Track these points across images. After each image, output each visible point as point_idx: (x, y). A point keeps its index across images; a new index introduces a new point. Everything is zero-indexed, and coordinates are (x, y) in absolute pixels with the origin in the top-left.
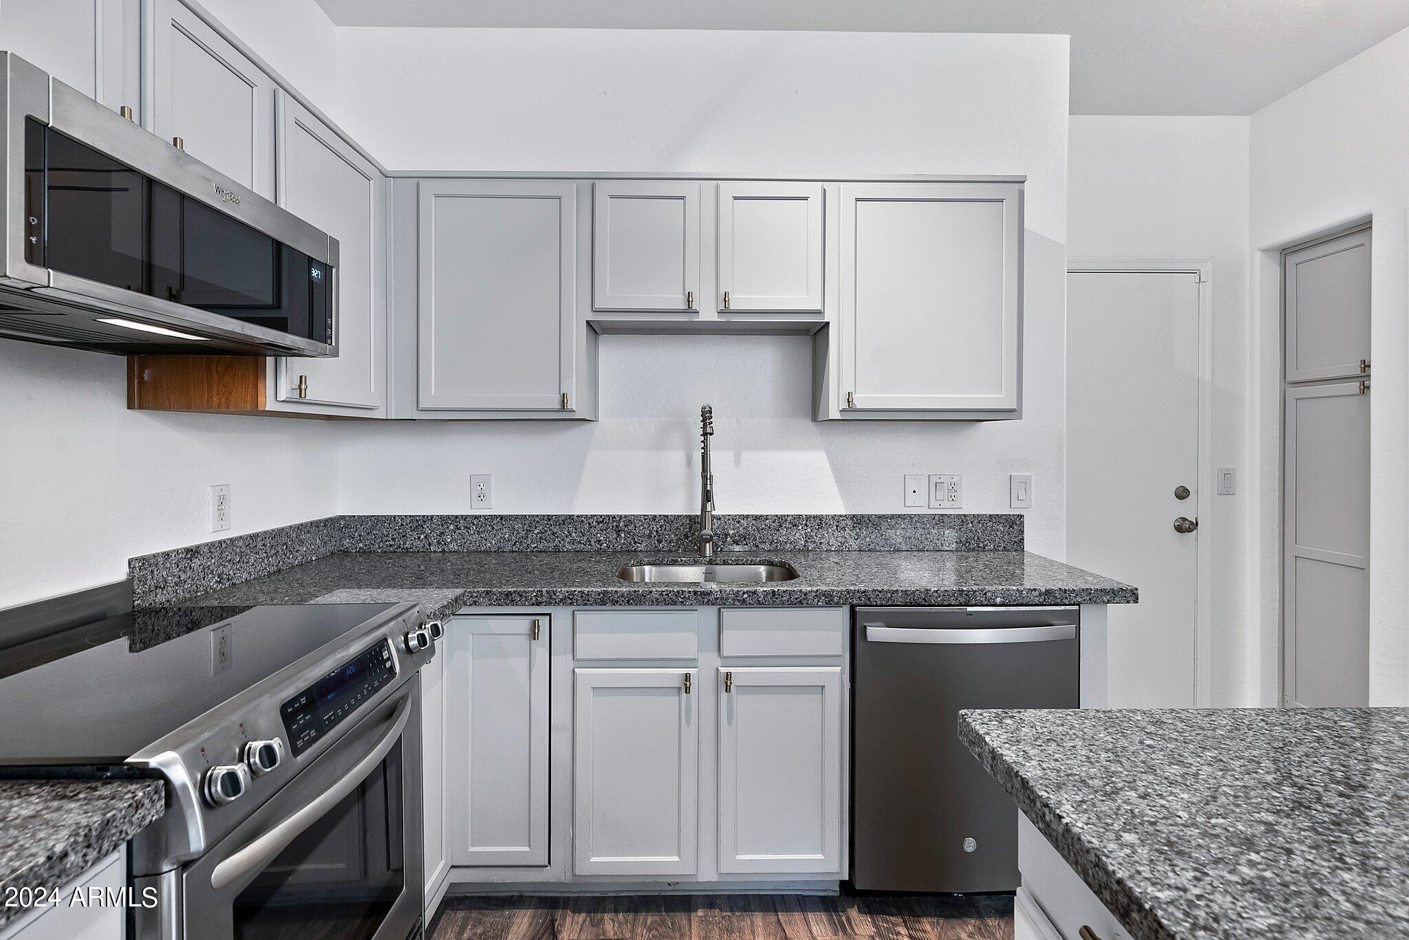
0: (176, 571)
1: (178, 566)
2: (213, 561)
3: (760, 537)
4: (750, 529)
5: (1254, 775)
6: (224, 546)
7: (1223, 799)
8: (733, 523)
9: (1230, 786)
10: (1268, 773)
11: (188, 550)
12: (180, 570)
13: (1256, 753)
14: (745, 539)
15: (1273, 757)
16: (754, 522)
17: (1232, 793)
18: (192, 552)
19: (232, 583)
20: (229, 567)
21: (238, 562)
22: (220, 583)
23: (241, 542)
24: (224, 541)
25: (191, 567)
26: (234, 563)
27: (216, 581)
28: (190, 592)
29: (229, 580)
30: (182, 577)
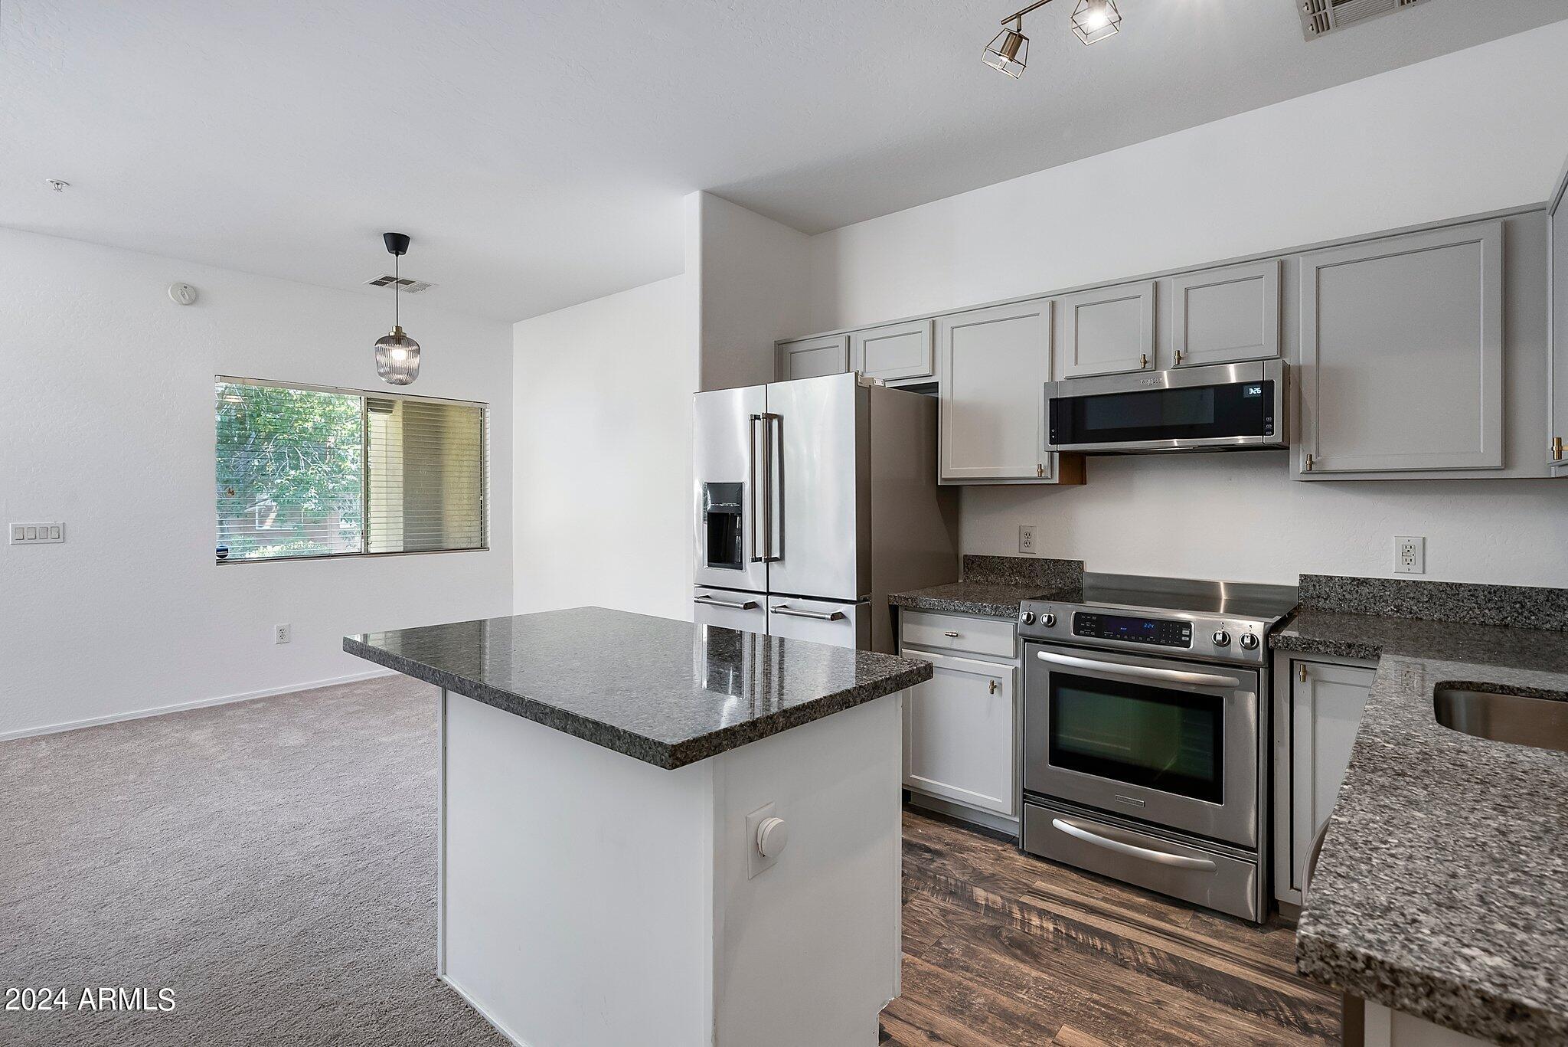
0: (1340, 591)
2: (1387, 593)
11: (1354, 579)
12: (1345, 589)
18: (1361, 582)
19: (1417, 617)
20: (1412, 603)
21: (1427, 602)
22: (1397, 612)
23: (1431, 587)
24: (1404, 581)
25: (1357, 592)
26: (1418, 602)
27: (1392, 610)
28: (1357, 609)
29: (1411, 613)
30: (1348, 596)
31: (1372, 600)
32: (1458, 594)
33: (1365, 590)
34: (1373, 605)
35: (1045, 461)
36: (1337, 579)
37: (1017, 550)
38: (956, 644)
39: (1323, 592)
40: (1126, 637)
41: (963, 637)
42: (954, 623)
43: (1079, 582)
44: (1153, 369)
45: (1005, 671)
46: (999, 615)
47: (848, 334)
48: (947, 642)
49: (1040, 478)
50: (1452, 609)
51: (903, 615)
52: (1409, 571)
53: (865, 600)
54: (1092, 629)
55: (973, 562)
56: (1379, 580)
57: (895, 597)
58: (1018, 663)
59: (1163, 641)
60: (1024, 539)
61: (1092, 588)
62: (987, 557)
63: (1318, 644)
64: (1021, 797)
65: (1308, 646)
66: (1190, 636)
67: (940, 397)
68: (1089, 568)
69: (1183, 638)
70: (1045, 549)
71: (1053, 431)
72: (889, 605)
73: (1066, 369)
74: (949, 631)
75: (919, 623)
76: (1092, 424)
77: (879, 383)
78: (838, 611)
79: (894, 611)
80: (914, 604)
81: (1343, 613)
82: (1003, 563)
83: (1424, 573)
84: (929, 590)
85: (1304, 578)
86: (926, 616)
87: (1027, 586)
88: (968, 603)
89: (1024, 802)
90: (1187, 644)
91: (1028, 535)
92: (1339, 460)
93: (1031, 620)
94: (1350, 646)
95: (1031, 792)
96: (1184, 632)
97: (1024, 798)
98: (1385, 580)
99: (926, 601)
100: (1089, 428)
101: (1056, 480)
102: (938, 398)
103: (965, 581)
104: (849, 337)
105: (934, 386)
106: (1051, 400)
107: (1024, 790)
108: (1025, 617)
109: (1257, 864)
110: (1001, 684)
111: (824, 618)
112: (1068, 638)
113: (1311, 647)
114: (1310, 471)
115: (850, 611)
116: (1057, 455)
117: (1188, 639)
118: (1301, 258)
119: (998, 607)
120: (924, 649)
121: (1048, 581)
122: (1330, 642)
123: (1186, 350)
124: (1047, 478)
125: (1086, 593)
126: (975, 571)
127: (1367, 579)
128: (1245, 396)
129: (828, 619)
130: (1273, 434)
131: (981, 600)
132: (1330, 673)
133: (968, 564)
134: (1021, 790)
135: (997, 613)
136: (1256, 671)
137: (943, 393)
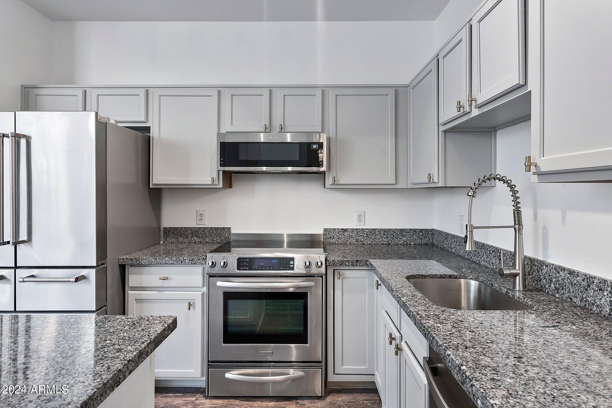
0: (338, 234)
1: (339, 233)
2: (354, 234)
3: (573, 291)
4: (566, 281)
5: (60, 352)
6: (358, 230)
7: (61, 339)
8: (555, 272)
9: (64, 344)
10: (56, 356)
11: (342, 229)
12: (339, 234)
13: (68, 362)
14: (563, 288)
15: (60, 364)
16: (569, 275)
17: (61, 342)
18: (345, 230)
19: (363, 243)
20: (361, 238)
21: (366, 237)
22: (357, 242)
23: (367, 231)
24: (359, 229)
25: (344, 235)
26: (363, 237)
27: (355, 241)
28: (343, 242)
29: (361, 242)
30: (341, 237)
31: (349, 238)
32: (375, 233)
33: (346, 234)
34: (349, 240)
35: (215, 176)
36: (337, 230)
37: (195, 223)
38: (166, 283)
39: (332, 236)
40: (264, 268)
41: (171, 279)
42: (164, 271)
43: (229, 238)
44: (269, 132)
45: (197, 296)
46: (193, 263)
47: (85, 89)
48: (160, 283)
49: (213, 184)
50: (374, 239)
51: (129, 270)
52: (360, 225)
53: (102, 264)
54: (247, 266)
55: (169, 231)
56: (351, 229)
57: (123, 259)
58: (205, 289)
59: (282, 268)
60: (199, 217)
61: (235, 241)
62: (178, 228)
63: (346, 262)
64: (207, 365)
65: (342, 263)
66: (293, 264)
67: (151, 135)
68: (233, 231)
69: (291, 266)
70: (210, 222)
71: (222, 159)
72: (119, 264)
73: (226, 128)
74: (162, 276)
75: (140, 273)
76: (242, 157)
77: (112, 121)
78: (81, 274)
79: (123, 268)
80: (138, 262)
81: (339, 244)
82: (187, 231)
83: (365, 225)
84: (145, 251)
85: (325, 230)
86: (146, 269)
87: (201, 243)
88: (174, 259)
89: (209, 368)
90: (293, 269)
91: (201, 215)
92: (344, 180)
93: (214, 265)
94: (357, 261)
95: (212, 362)
96: (291, 263)
97: (208, 366)
98: (353, 229)
99: (145, 259)
100: (240, 159)
101: (221, 186)
102: (150, 137)
103: (164, 242)
104: (85, 91)
105: (148, 129)
106: (221, 143)
107: (209, 361)
108: (210, 264)
109: (322, 368)
110: (194, 303)
111: (70, 281)
112: (236, 272)
113: (343, 263)
114: (334, 184)
115: (92, 273)
116: (221, 173)
117: (293, 266)
118: (330, 90)
119: (193, 259)
120: (143, 289)
121: (212, 239)
122: (350, 261)
123: (284, 124)
124: (216, 185)
125: (233, 244)
126: (171, 236)
127: (347, 229)
128: (312, 149)
129: (72, 282)
130: (323, 167)
131: (181, 255)
132: (348, 274)
133: (166, 233)
134: (207, 362)
135: (193, 262)
136: (321, 277)
137: (154, 133)
